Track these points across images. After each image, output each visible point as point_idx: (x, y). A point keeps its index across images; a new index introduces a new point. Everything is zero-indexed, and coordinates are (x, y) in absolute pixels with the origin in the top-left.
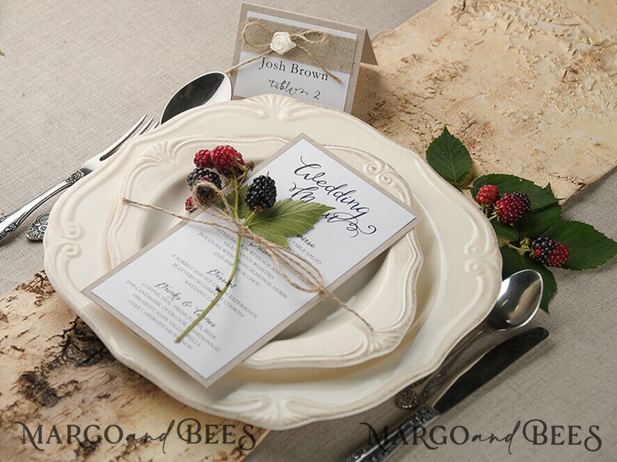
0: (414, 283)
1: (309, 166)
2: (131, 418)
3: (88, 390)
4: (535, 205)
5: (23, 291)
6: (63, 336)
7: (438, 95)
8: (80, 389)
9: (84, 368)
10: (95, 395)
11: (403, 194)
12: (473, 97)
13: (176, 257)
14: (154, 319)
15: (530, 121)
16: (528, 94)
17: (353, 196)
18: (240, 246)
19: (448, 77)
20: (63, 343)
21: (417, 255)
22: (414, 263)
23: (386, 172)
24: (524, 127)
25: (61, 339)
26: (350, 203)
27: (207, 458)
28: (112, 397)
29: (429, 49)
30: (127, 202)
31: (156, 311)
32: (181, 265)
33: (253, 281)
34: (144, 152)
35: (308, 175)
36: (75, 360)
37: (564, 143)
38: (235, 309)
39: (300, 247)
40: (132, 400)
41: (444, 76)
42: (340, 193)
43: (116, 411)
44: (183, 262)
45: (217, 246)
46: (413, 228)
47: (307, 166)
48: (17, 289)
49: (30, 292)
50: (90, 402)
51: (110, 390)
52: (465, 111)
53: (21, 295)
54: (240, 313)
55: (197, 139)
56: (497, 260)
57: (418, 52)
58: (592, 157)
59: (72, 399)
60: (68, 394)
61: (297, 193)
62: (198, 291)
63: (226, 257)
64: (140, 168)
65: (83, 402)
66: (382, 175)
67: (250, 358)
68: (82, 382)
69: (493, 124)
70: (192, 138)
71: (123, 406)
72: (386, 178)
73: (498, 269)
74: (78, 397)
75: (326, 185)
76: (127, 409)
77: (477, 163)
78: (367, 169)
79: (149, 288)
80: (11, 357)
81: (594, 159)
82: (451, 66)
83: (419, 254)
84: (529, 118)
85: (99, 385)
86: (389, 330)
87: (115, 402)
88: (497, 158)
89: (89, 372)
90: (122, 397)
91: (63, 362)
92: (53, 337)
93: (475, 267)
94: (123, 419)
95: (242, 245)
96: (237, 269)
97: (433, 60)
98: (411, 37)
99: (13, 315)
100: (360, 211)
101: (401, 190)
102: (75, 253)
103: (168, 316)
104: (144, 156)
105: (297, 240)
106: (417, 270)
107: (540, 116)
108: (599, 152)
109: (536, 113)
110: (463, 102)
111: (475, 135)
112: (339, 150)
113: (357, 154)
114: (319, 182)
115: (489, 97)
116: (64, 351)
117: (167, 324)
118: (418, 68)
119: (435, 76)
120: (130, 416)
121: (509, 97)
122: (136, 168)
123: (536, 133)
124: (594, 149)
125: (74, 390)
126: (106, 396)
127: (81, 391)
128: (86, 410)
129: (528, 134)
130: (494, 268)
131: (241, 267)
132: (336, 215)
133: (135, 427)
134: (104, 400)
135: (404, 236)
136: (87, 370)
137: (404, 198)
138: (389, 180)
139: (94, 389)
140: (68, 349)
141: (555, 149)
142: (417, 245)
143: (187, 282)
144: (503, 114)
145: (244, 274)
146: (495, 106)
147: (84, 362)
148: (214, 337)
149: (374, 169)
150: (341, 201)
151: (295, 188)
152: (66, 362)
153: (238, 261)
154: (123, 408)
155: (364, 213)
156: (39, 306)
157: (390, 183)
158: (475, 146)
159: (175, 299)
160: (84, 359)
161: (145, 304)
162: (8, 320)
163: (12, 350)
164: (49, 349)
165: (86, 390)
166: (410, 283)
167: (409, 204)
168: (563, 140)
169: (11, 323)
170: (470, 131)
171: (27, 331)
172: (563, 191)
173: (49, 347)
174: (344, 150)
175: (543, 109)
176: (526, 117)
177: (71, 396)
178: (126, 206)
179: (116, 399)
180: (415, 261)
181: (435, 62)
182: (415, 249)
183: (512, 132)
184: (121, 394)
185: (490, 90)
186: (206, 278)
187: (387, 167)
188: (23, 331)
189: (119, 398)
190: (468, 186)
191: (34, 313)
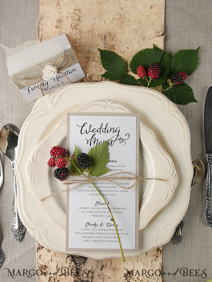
0: (160, 146)
1: (83, 126)
2: (117, 267)
3: (96, 270)
4: (158, 60)
5: (40, 250)
6: (69, 257)
7: (82, 33)
8: (93, 272)
9: (86, 262)
10: (99, 270)
11: (123, 109)
12: (94, 23)
13: (80, 208)
14: (98, 241)
15: (121, 17)
16: (110, 4)
17: (109, 127)
18: (94, 184)
19: (78, 22)
20: (71, 259)
21: (151, 133)
22: (153, 137)
23: (110, 105)
24: (122, 22)
25: (69, 258)
26: (111, 130)
27: (152, 261)
28: (105, 265)
29: (59, 12)
30: (43, 200)
31: (96, 237)
32: (84, 210)
33: (112, 195)
34: (27, 173)
35: (86, 131)
36: (81, 262)
37: (140, 17)
38: (117, 212)
39: (113, 166)
40: (111, 260)
41: (77, 23)
42: (104, 129)
43: (111, 269)
44: (84, 208)
45: (87, 191)
46: (140, 121)
47: (82, 127)
48: (38, 252)
49: (42, 248)
50: (101, 274)
51: (101, 263)
52: (97, 33)
53: (41, 252)
54: (120, 212)
55: (38, 150)
56: (174, 107)
57: (57, 17)
58: (154, 15)
59: (95, 278)
60: (92, 278)
61: (91, 143)
62: (100, 216)
63: (95, 193)
64: (33, 181)
65: (99, 276)
66: (109, 107)
67: (140, 227)
68: (91, 269)
69: (111, 31)
70: (35, 151)
71: (111, 265)
72: (112, 108)
73: (178, 111)
74: (96, 275)
75: (96, 130)
76: (113, 265)
77: (122, 55)
78: (102, 109)
79: (85, 229)
80: (63, 280)
81: (156, 15)
82: (74, 15)
83: (151, 131)
84: (120, 16)
85: (97, 264)
86: (170, 175)
87: (107, 266)
88: (126, 47)
89: (89, 262)
90: (107, 262)
91: (79, 267)
92: (66, 260)
93: (170, 116)
94: (115, 270)
95: (95, 183)
96: (103, 195)
97: (66, 17)
98: (48, 12)
99: (47, 263)
100: (117, 131)
101: (121, 108)
102: (45, 232)
103: (101, 235)
104: (28, 174)
105: (109, 164)
106: (156, 139)
107: (122, 11)
108: (154, 10)
109: (120, 11)
110: (92, 29)
111: (110, 43)
112: (86, 109)
113: (93, 105)
114: (93, 131)
115: (99, 18)
116: (75, 263)
117: (103, 239)
118: (64, 26)
119: (73, 25)
120: (116, 267)
121: (105, 11)
122: (31, 183)
123: (128, 21)
124: (151, 10)
125: (92, 274)
126: (103, 267)
127: (94, 273)
128: (102, 278)
129: (126, 24)
130: (176, 111)
131: (103, 193)
132: (111, 141)
133: (121, 269)
134: (104, 269)
135: (139, 128)
136: (88, 262)
137: (125, 110)
138: (113, 107)
139: (97, 267)
140: (75, 261)
141: (140, 23)
142: (147, 128)
143: (93, 216)
144: (111, 22)
145: (106, 195)
146: (104, 21)
147: (84, 260)
148: (122, 230)
149: (104, 107)
150: (107, 132)
151: (88, 141)
152: (79, 266)
153: (100, 191)
154: (112, 266)
155: (119, 131)
156: (50, 252)
157: (115, 108)
158: (115, 48)
159: (96, 227)
160: (84, 259)
161: (89, 237)
162: (48, 266)
163: (60, 277)
164: (70, 266)
165: (95, 270)
166: (159, 147)
167: (129, 112)
168: (138, 15)
169: (49, 266)
170: (107, 42)
171: (57, 266)
172: (160, 43)
173: (69, 265)
174: (87, 108)
175: (120, 6)
176: (118, 16)
177: (94, 277)
178: (44, 201)
179: (106, 265)
180: (153, 136)
181: (67, 17)
182: (148, 130)
183: (121, 29)
184: (106, 261)
185: (96, 13)
186: (97, 208)
187: (108, 102)
188: (56, 267)
189: (107, 264)
190: (129, 70)
191: (52, 256)
